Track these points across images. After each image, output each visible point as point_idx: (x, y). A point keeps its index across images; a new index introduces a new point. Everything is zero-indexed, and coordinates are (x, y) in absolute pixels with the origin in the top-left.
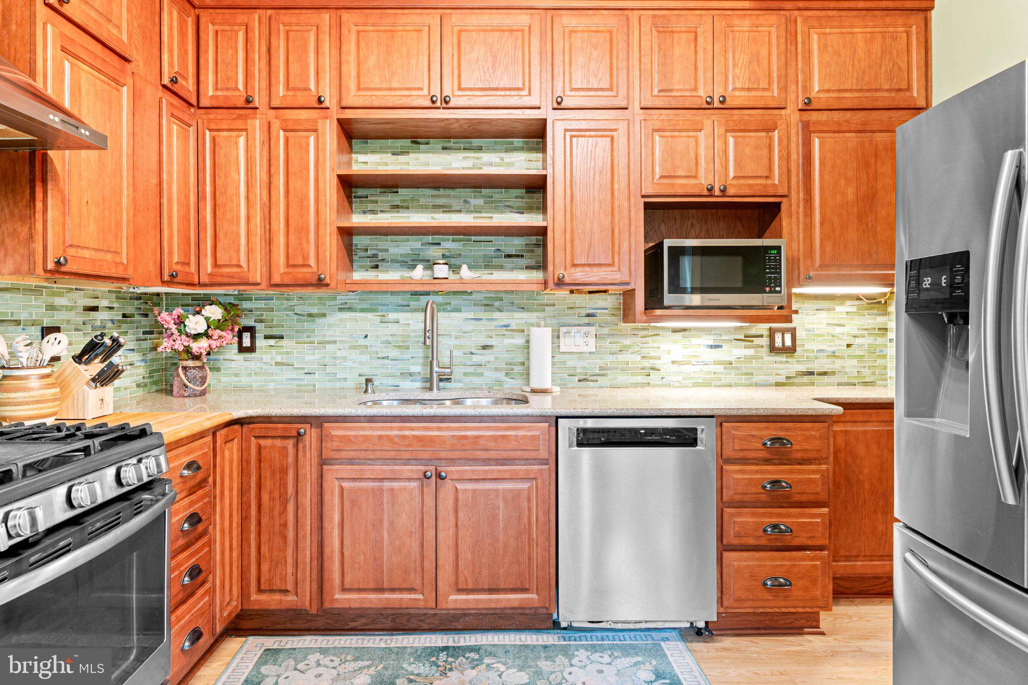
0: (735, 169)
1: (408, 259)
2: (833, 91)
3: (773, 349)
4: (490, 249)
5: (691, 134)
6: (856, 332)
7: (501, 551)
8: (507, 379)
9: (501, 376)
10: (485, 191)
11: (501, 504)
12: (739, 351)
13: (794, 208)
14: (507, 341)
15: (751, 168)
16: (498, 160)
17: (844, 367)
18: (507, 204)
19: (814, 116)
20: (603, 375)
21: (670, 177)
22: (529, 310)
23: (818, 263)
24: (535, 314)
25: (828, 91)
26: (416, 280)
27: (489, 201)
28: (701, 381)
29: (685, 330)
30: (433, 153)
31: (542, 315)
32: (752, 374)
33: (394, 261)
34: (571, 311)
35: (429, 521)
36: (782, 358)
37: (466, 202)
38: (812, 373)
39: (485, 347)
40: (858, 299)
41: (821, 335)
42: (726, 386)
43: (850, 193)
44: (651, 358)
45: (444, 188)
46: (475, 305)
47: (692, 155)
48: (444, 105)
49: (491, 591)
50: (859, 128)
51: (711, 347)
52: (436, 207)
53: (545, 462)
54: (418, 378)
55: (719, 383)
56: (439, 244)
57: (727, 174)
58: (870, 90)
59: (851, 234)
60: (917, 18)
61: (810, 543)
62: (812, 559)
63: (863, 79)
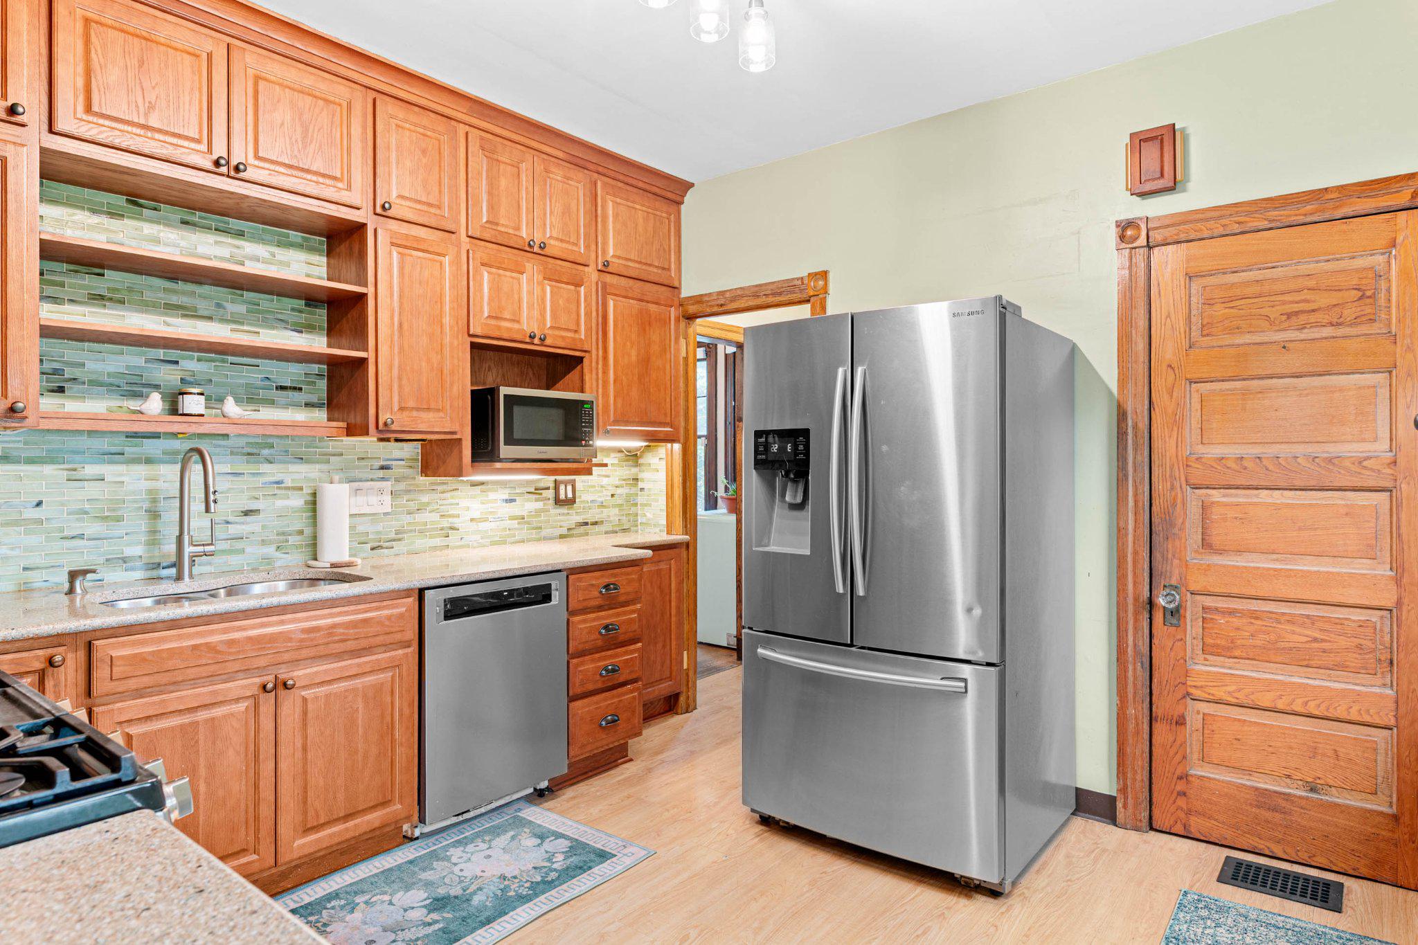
0: (551, 321)
1: (121, 382)
2: (622, 258)
3: (558, 501)
4: (255, 377)
5: (514, 275)
6: (617, 483)
7: (360, 764)
8: (278, 554)
9: (270, 550)
10: (249, 295)
11: (360, 705)
12: (529, 506)
13: (594, 364)
14: (280, 503)
15: (564, 321)
16: (267, 255)
17: (609, 516)
18: (280, 316)
19: (609, 279)
20: (400, 540)
21: (497, 318)
22: (308, 462)
23: (612, 418)
24: (318, 466)
25: (619, 257)
26: (150, 416)
27: (254, 309)
28: (497, 539)
29: (482, 483)
30: (165, 225)
31: (325, 467)
32: (540, 528)
33: (93, 383)
34: (363, 463)
35: (266, 748)
36: (564, 510)
37: (219, 305)
38: (586, 524)
39: (247, 513)
40: (620, 451)
41: (594, 486)
42: (519, 542)
43: (634, 353)
44: (450, 516)
45: (185, 280)
46: (232, 453)
47: (516, 296)
48: (232, 173)
49: (347, 817)
50: (639, 296)
51: (507, 501)
52: (171, 308)
53: (406, 644)
54: (138, 564)
55: (513, 539)
56: (177, 363)
57: (545, 324)
58: (646, 264)
59: (634, 393)
60: (673, 208)
61: (630, 678)
62: (632, 691)
63: (642, 253)
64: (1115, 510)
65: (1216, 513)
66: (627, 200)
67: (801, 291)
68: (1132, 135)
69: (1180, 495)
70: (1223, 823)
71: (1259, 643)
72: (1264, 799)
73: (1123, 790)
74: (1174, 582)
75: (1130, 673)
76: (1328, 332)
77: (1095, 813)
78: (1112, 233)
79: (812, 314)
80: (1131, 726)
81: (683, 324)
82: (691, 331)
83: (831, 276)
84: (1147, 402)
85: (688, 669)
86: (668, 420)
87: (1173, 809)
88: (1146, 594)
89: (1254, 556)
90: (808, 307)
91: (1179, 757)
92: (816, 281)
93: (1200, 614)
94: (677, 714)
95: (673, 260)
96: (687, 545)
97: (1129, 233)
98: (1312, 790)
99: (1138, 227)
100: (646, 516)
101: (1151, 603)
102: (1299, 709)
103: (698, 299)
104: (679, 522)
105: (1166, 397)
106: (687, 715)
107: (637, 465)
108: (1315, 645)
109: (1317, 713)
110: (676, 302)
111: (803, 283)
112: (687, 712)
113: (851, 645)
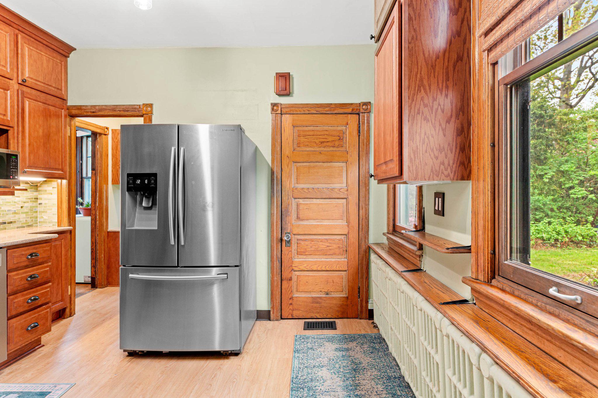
2: (34, 79)
6: (25, 200)
13: (15, 134)
17: (19, 219)
19: (25, 89)
23: (27, 165)
25: (32, 79)
38: (5, 223)
40: (28, 183)
43: (41, 131)
50: (44, 101)
58: (48, 85)
59: (41, 152)
60: (63, 58)
61: (45, 302)
62: (46, 309)
63: (45, 79)
64: (270, 207)
65: (301, 207)
66: (37, 49)
67: (139, 111)
68: (276, 73)
69: (290, 201)
70: (303, 311)
71: (313, 249)
72: (315, 300)
73: (273, 307)
74: (289, 231)
75: (275, 265)
76: (332, 149)
77: (263, 318)
78: (269, 108)
79: (144, 122)
80: (275, 284)
81: (68, 119)
82: (73, 123)
83: (154, 107)
84: (280, 169)
85: (71, 295)
86: (60, 167)
87: (288, 310)
88: (280, 236)
89: (312, 221)
90: (142, 119)
91: (290, 292)
92: (147, 107)
93: (296, 242)
94: (64, 318)
95: (63, 85)
96: (71, 232)
97: (275, 108)
98: (327, 294)
99: (278, 107)
100: (43, 218)
101: (281, 240)
102: (324, 269)
103: (79, 108)
104: (65, 219)
105: (286, 167)
106: (71, 318)
107: (37, 190)
108: (328, 248)
109: (328, 269)
110: (65, 107)
111: (140, 108)
112: (70, 316)
113: (178, 266)
